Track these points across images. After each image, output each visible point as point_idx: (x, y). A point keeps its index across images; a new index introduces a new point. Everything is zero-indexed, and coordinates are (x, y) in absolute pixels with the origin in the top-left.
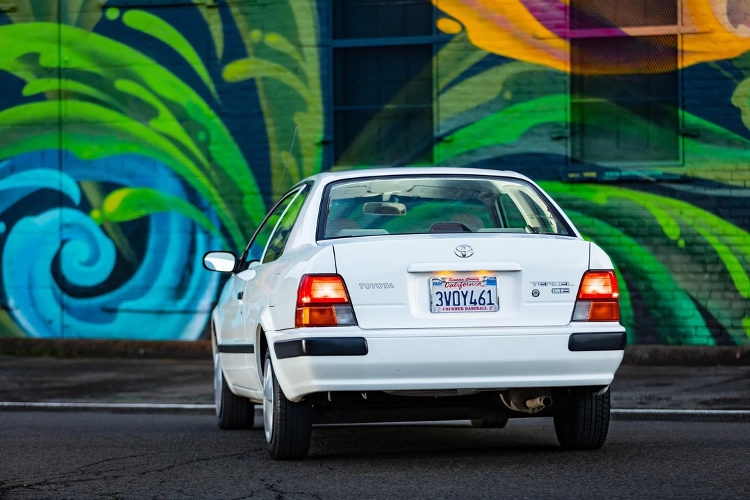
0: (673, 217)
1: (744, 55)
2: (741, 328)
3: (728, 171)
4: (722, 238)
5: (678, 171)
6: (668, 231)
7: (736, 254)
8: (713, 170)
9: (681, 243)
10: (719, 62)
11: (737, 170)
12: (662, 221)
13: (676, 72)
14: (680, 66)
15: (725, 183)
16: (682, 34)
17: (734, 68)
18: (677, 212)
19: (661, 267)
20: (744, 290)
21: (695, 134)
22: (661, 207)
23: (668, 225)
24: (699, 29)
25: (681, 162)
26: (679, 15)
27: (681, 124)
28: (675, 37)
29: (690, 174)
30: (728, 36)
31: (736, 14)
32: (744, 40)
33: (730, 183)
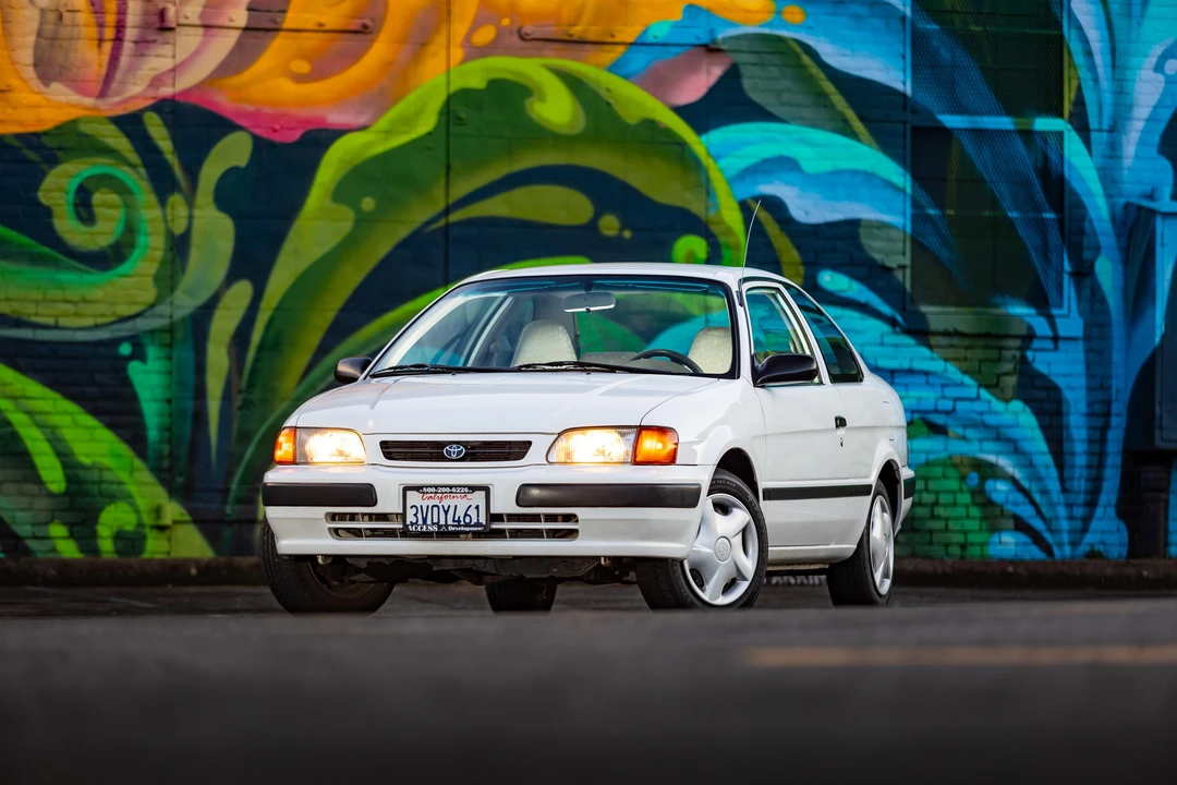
1: (58, 128)
2: (48, 538)
3: (31, 301)
4: (19, 401)
7: (41, 426)
8: (7, 300)
10: (18, 136)
11: (45, 300)
15: (25, 318)
17: (45, 147)
20: (53, 482)
30: (34, 99)
31: (48, 67)
32: (60, 106)
33: (34, 319)
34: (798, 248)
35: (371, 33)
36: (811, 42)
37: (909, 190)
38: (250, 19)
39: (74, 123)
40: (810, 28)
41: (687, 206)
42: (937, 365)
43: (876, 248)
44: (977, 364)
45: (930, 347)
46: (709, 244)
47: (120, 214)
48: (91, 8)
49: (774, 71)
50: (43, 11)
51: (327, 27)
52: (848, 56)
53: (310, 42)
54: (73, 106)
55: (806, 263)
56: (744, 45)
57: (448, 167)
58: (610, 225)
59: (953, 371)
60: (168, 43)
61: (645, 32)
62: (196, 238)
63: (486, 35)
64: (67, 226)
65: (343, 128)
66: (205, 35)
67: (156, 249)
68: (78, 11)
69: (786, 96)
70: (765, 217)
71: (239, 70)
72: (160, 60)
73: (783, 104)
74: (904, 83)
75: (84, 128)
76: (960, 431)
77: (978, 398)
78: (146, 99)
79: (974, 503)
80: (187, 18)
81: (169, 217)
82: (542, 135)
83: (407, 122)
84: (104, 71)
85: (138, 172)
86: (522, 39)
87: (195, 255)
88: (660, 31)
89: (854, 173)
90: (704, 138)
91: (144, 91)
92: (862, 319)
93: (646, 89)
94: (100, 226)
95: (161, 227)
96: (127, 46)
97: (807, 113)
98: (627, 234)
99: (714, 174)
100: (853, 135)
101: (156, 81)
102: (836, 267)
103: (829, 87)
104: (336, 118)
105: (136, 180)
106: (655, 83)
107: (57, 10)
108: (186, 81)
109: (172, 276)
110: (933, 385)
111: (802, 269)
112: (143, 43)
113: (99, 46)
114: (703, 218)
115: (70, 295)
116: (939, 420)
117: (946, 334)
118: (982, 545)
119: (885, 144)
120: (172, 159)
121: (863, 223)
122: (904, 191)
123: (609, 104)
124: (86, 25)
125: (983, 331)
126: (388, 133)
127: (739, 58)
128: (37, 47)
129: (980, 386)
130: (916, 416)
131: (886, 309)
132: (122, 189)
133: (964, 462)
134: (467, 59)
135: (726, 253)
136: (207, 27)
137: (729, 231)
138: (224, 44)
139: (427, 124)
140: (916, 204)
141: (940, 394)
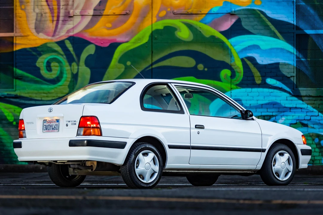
0: (11, 112)
1: (41, 45)
3: (34, 93)
5: (13, 93)
6: (9, 118)
8: (28, 93)
9: (14, 123)
10: (31, 48)
11: (38, 93)
12: (6, 114)
13: (13, 52)
14: (14, 50)
15: (33, 98)
16: (16, 36)
17: (38, 51)
18: (12, 110)
19: (5, 133)
21: (21, 78)
22: (6, 108)
23: (9, 116)
24: (22, 35)
25: (14, 89)
26: (15, 28)
27: (15, 73)
28: (12, 37)
29: (18, 94)
30: (34, 38)
31: (38, 29)
32: (42, 39)
33: (35, 98)
34: (260, 72)
35: (129, 15)
36: (264, 10)
37: (295, 53)
38: (94, 12)
39: (46, 44)
40: (263, 6)
41: (224, 60)
42: (305, 106)
43: (285, 71)
44: (318, 105)
45: (303, 100)
46: (231, 71)
47: (59, 69)
48: (50, 12)
49: (252, 19)
50: (37, 14)
51: (116, 14)
52: (275, 14)
53: (112, 18)
54: (45, 39)
55: (262, 76)
56: (243, 12)
57: (152, 52)
58: (201, 67)
59: (310, 108)
60: (71, 21)
61: (211, 10)
62: (80, 74)
63: (163, 13)
64: (44, 72)
65: (122, 42)
66: (82, 18)
67: (69, 78)
68: (47, 13)
69: (256, 27)
70: (248, 63)
71: (91, 27)
72: (69, 25)
73: (254, 29)
74: (294, 21)
75: (49, 45)
76: (312, 126)
77: (318, 115)
78: (66, 36)
79: (317, 148)
80: (76, 13)
81: (72, 69)
82: (180, 42)
83: (139, 39)
84: (54, 29)
85: (63, 57)
86: (174, 14)
87: (79, 79)
88: (215, 10)
89: (277, 49)
90: (230, 40)
91: (65, 34)
92: (281, 92)
93: (212, 27)
94: (53, 72)
95: (70, 72)
96: (60, 22)
97: (262, 32)
98: (206, 69)
99: (233, 51)
100: (277, 37)
101: (68, 31)
102: (271, 77)
103: (269, 23)
104: (119, 39)
105: (63, 59)
106: (214, 24)
107: (41, 13)
108: (76, 31)
109: (73, 85)
110: (303, 112)
111: (261, 78)
112: (64, 21)
113: (53, 22)
114: (230, 64)
115: (45, 91)
116: (305, 122)
117: (306, 96)
118: (320, 160)
119: (287, 39)
120: (73, 52)
121: (280, 64)
122: (294, 53)
123: (200, 32)
124: (49, 17)
125: (319, 95)
126: (134, 43)
127: (240, 16)
128: (36, 24)
129: (319, 112)
130: (298, 121)
131: (288, 89)
132: (59, 62)
133: (314, 135)
134: (158, 20)
135: (237, 74)
136: (82, 15)
137: (238, 67)
138: (87, 20)
139: (146, 40)
140: (297, 57)
141: (306, 115)
